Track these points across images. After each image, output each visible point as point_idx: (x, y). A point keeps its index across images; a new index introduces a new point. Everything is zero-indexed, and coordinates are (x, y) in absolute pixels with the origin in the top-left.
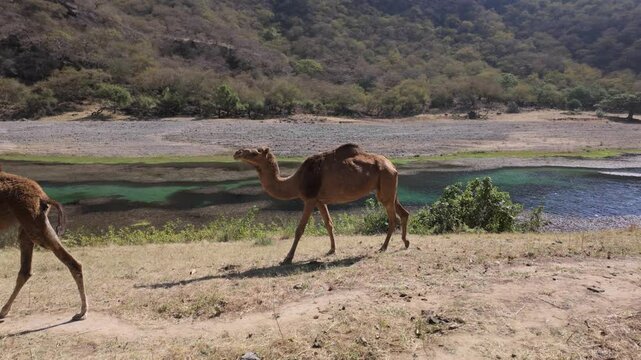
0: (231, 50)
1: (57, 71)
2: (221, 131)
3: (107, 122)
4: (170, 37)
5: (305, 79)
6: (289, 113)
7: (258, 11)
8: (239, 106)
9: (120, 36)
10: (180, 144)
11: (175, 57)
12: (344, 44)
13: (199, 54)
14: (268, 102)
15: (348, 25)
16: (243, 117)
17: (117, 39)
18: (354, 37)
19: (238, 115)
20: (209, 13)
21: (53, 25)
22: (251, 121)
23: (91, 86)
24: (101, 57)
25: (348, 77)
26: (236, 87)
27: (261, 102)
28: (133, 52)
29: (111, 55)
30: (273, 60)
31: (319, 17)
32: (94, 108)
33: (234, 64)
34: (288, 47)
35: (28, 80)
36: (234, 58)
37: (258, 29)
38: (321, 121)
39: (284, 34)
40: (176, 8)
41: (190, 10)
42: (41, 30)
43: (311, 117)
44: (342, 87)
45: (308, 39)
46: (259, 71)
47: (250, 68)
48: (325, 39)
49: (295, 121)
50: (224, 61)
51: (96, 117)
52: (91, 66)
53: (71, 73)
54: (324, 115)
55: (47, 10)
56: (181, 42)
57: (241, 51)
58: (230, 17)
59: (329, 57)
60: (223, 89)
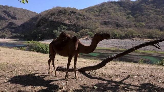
0: (117, 22)
1: (81, 30)
2: (112, 42)
3: (88, 40)
4: (103, 20)
5: (138, 28)
6: (132, 38)
7: (126, 11)
8: (118, 36)
9: (93, 22)
10: (102, 45)
11: (104, 25)
12: (153, 17)
13: (109, 24)
14: (126, 35)
15: (156, 11)
16: (118, 39)
17: (92, 22)
18: (158, 14)
19: (117, 38)
20: (113, 14)
21: (81, 21)
22: (120, 40)
23: (86, 32)
24: (89, 26)
25: (154, 27)
26: (117, 31)
27: (124, 35)
28: (95, 25)
29: (91, 26)
30: (129, 24)
31: (145, 10)
32: (86, 37)
33: (118, 25)
34: (134, 20)
35: (76, 32)
36: (118, 24)
37: (126, 16)
38: (142, 40)
39: (133, 16)
40: (105, 14)
41: (108, 14)
42: (79, 22)
43: (139, 39)
44: (151, 30)
45: (141, 17)
46: (124, 27)
47: (122, 26)
48: (147, 16)
49: (134, 40)
50: (115, 25)
51: (87, 39)
52: (87, 28)
53: (83, 30)
54: (143, 38)
55: (81, 18)
56: (105, 22)
57: (120, 22)
58: (118, 14)
59: (147, 21)
60: (114, 32)
